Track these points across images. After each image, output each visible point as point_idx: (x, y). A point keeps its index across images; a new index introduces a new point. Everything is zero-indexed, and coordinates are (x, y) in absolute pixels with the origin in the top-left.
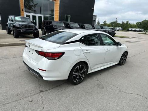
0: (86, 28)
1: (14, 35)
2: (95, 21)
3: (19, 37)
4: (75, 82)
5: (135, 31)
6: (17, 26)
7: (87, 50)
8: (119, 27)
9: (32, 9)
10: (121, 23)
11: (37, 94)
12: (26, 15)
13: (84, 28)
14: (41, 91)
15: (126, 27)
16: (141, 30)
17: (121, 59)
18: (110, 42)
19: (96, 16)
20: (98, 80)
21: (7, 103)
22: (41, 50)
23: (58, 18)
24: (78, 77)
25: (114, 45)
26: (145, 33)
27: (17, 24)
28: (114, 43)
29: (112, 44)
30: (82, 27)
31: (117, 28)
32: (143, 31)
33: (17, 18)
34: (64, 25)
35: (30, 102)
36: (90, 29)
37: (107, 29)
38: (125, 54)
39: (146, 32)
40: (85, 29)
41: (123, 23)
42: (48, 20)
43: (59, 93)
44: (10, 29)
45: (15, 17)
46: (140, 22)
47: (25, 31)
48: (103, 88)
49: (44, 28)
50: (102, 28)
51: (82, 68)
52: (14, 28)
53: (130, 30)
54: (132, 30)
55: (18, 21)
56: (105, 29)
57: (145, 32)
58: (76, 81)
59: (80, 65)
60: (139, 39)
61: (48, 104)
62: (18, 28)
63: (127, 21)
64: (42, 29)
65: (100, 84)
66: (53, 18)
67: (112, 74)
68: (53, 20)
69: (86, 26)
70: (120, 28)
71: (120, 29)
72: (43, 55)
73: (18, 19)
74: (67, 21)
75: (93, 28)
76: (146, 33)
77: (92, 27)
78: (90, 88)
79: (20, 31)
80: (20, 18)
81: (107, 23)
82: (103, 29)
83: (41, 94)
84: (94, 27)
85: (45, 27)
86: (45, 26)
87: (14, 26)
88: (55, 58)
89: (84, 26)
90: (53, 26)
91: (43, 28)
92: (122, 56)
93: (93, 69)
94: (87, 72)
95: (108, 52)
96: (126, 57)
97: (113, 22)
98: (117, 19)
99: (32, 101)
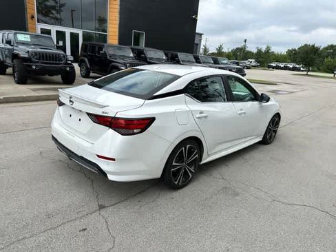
0: (183, 61)
1: (14, 77)
2: (198, 45)
3: (29, 81)
4: (176, 183)
5: (285, 68)
6: (23, 54)
7: (201, 113)
8: (251, 60)
9: (51, 15)
10: (255, 51)
11: (93, 212)
12: (41, 29)
13: (178, 62)
14: (101, 207)
15: (265, 59)
16: (297, 66)
17: (268, 131)
18: (243, 94)
19: (201, 35)
20: (223, 178)
21: (28, 235)
22: (103, 112)
23: (117, 38)
24: (182, 172)
25: (252, 100)
26: (306, 73)
27: (22, 51)
28: (253, 97)
29: (247, 99)
30: (174, 60)
31: (247, 63)
32: (302, 69)
33: (22, 37)
34: (132, 55)
35: (80, 231)
36: (189, 63)
37: (226, 64)
38: (276, 119)
39: (309, 71)
40: (181, 64)
41: (259, 51)
42: (94, 42)
43: (142, 209)
44: (4, 62)
45: (15, 34)
46: (295, 50)
47: (44, 67)
48: (237, 194)
49: (86, 60)
50: (216, 62)
51: (190, 152)
52: (15, 61)
53: (273, 68)
54: (277, 68)
55: (23, 43)
56: (222, 64)
57: (305, 71)
58: (179, 182)
59: (188, 146)
60: (295, 86)
61: (123, 234)
62: (24, 59)
63: (268, 47)
64: (81, 63)
65: (228, 186)
66: (104, 38)
67: (251, 163)
68: (106, 41)
69: (181, 56)
70: (253, 62)
71: (254, 64)
72: (108, 124)
73: (23, 39)
74: (138, 45)
75: (197, 62)
76: (309, 73)
77: (194, 60)
78: (208, 196)
79: (30, 66)
80: (28, 36)
81: (225, 50)
82: (218, 64)
83: (103, 212)
84: (199, 59)
85: (88, 59)
86: (89, 55)
87: (15, 56)
88: (135, 131)
89: (177, 56)
90: (108, 57)
91: (84, 61)
92: (269, 125)
93: (212, 154)
94: (201, 161)
95: (243, 115)
96: (277, 127)
97: (237, 49)
98: (245, 41)
99: (85, 230)
